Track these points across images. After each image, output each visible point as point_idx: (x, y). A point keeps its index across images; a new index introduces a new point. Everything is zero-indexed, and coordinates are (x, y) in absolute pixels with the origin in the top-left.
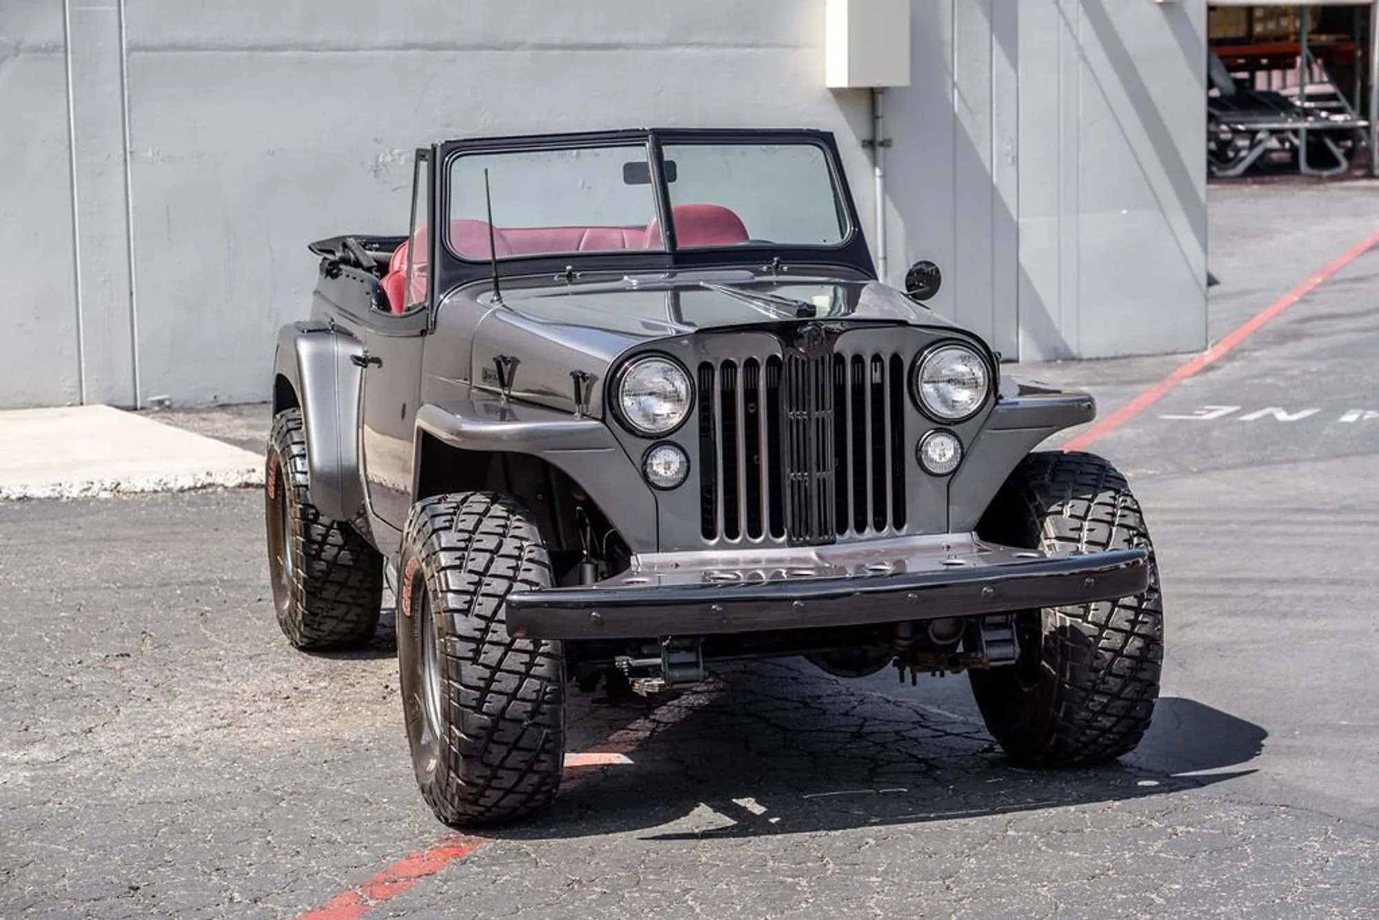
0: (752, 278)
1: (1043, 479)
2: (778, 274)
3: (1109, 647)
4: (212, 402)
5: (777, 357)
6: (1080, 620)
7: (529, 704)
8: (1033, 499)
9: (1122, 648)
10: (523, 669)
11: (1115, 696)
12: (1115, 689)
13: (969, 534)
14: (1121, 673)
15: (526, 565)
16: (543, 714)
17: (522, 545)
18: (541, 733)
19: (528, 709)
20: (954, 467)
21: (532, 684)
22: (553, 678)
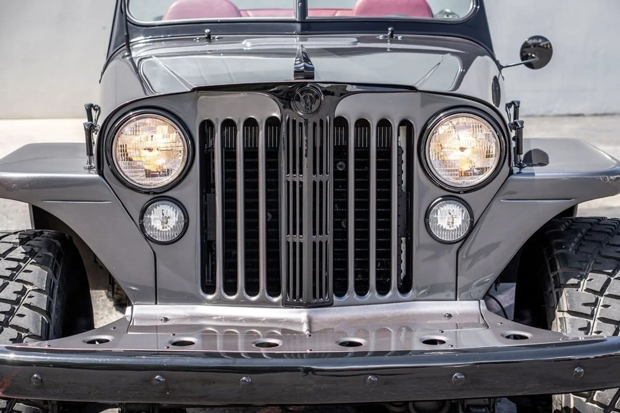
0: (355, 43)
1: (567, 248)
2: (391, 42)
5: (275, 118)
6: (584, 400)
8: (554, 268)
13: (476, 302)
15: (22, 310)
17: (24, 289)
20: (462, 235)
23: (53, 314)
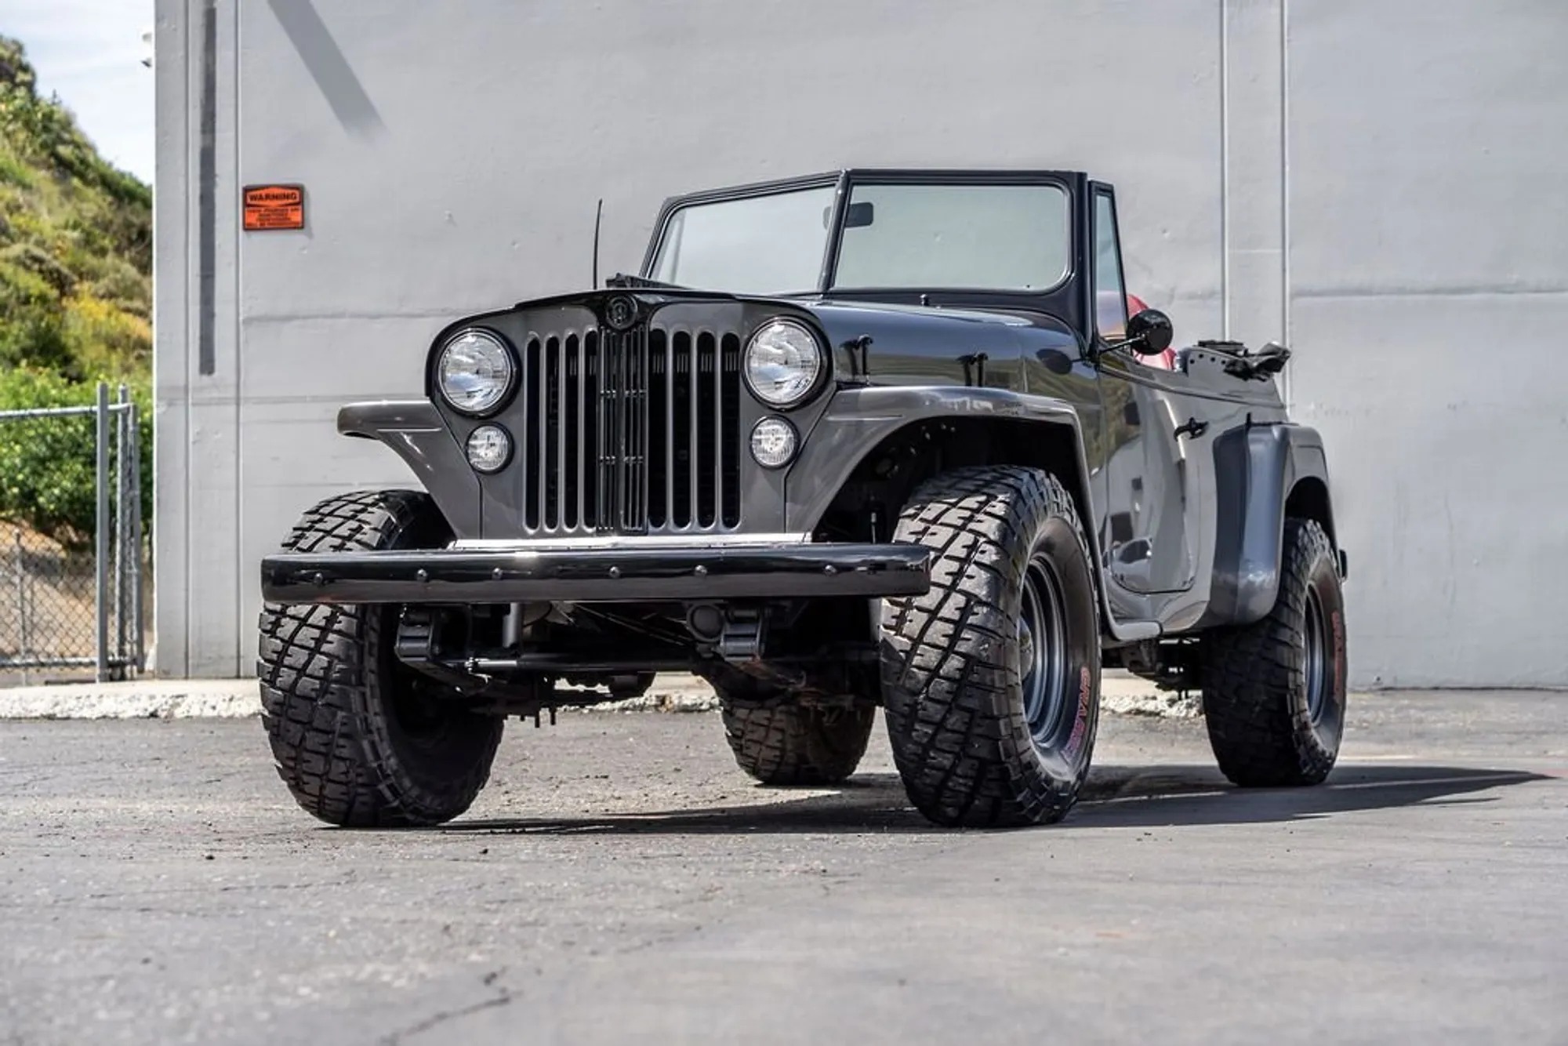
3: (922, 665)
4: (1375, 684)
5: (593, 332)
7: (317, 682)
9: (940, 666)
10: (312, 644)
12: (938, 718)
13: (802, 535)
14: (941, 698)
16: (332, 693)
18: (334, 715)
19: (318, 686)
20: (785, 458)
21: (321, 661)
22: (342, 657)
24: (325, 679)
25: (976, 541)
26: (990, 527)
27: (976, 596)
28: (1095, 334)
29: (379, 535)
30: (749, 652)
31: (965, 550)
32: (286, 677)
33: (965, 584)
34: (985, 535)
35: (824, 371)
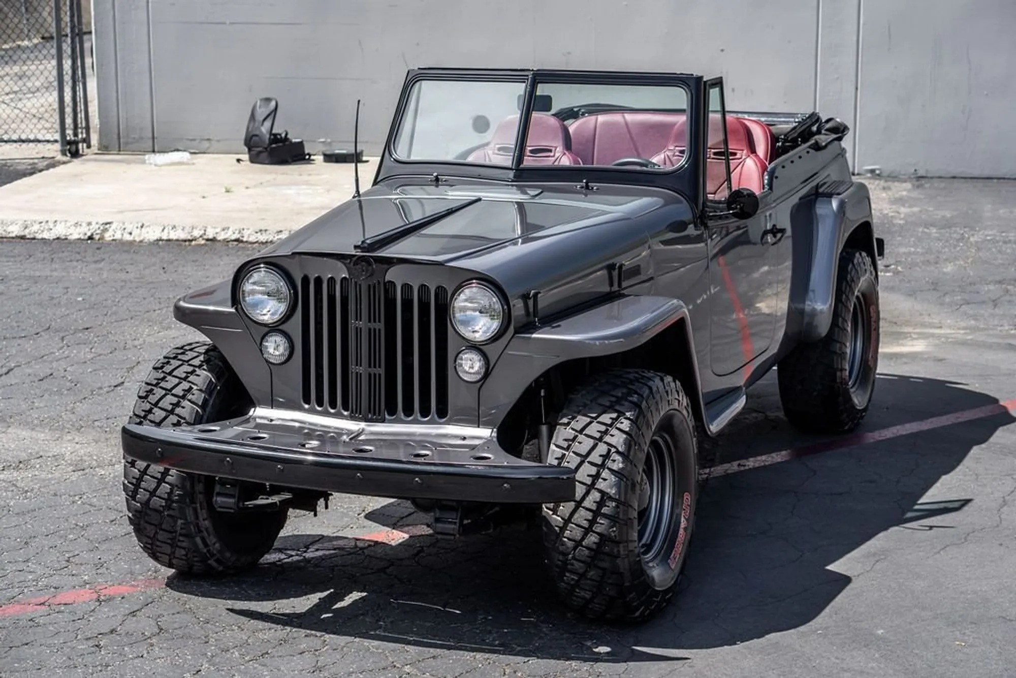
3: (571, 537)
4: (913, 174)
5: (345, 278)
6: (551, 513)
7: (163, 501)
10: (159, 476)
11: (582, 576)
12: (581, 571)
13: (490, 430)
14: (583, 559)
15: (185, 403)
16: (174, 509)
17: (191, 388)
18: (176, 522)
19: (164, 504)
20: (479, 377)
21: (165, 487)
22: (179, 486)
23: (208, 409)
24: (169, 500)
25: (609, 451)
26: (618, 441)
27: (608, 494)
28: (706, 200)
29: (203, 395)
30: (452, 532)
31: (601, 458)
32: (142, 495)
33: (601, 485)
34: (615, 447)
35: (507, 315)
